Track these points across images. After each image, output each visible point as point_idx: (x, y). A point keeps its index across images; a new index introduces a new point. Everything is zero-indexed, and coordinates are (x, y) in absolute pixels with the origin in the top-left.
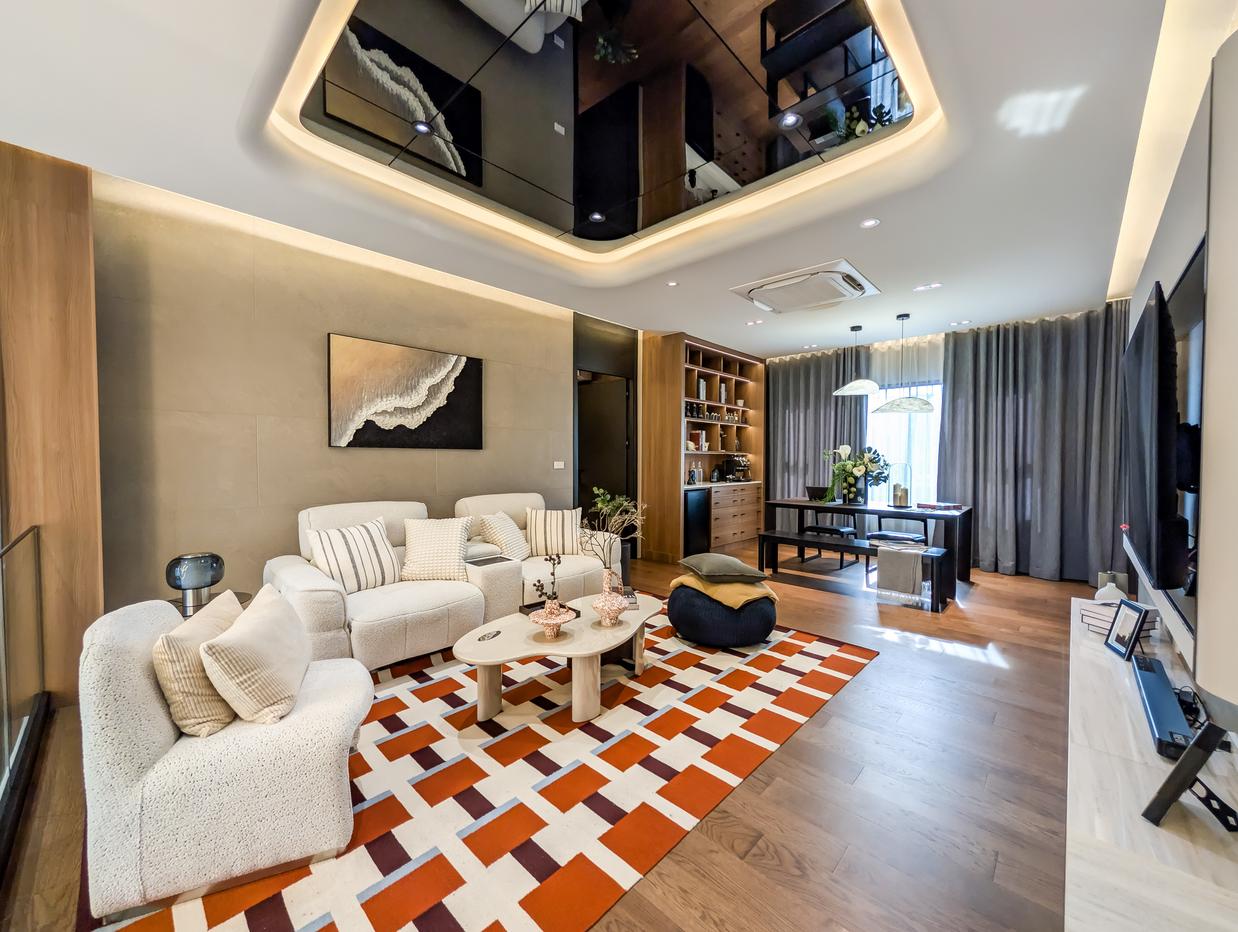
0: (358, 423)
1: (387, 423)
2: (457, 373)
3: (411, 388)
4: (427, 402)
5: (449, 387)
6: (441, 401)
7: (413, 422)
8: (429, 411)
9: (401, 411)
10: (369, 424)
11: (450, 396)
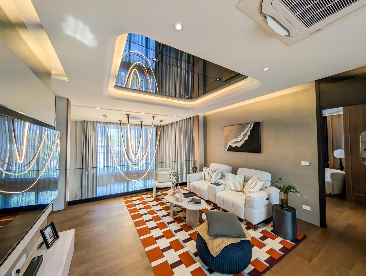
0: (228, 146)
1: (234, 146)
2: (251, 129)
3: (239, 136)
4: (243, 139)
5: (249, 134)
6: (246, 138)
7: (239, 145)
8: (243, 142)
9: (236, 142)
10: (230, 146)
11: (249, 136)
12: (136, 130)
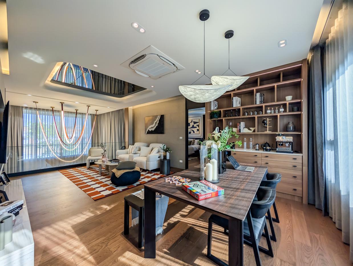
0: (147, 131)
1: (150, 130)
2: (159, 119)
3: (153, 123)
4: (155, 125)
5: (158, 122)
6: (157, 125)
7: (153, 129)
8: (155, 127)
9: (152, 128)
10: (149, 130)
11: (158, 124)
12: (71, 118)
